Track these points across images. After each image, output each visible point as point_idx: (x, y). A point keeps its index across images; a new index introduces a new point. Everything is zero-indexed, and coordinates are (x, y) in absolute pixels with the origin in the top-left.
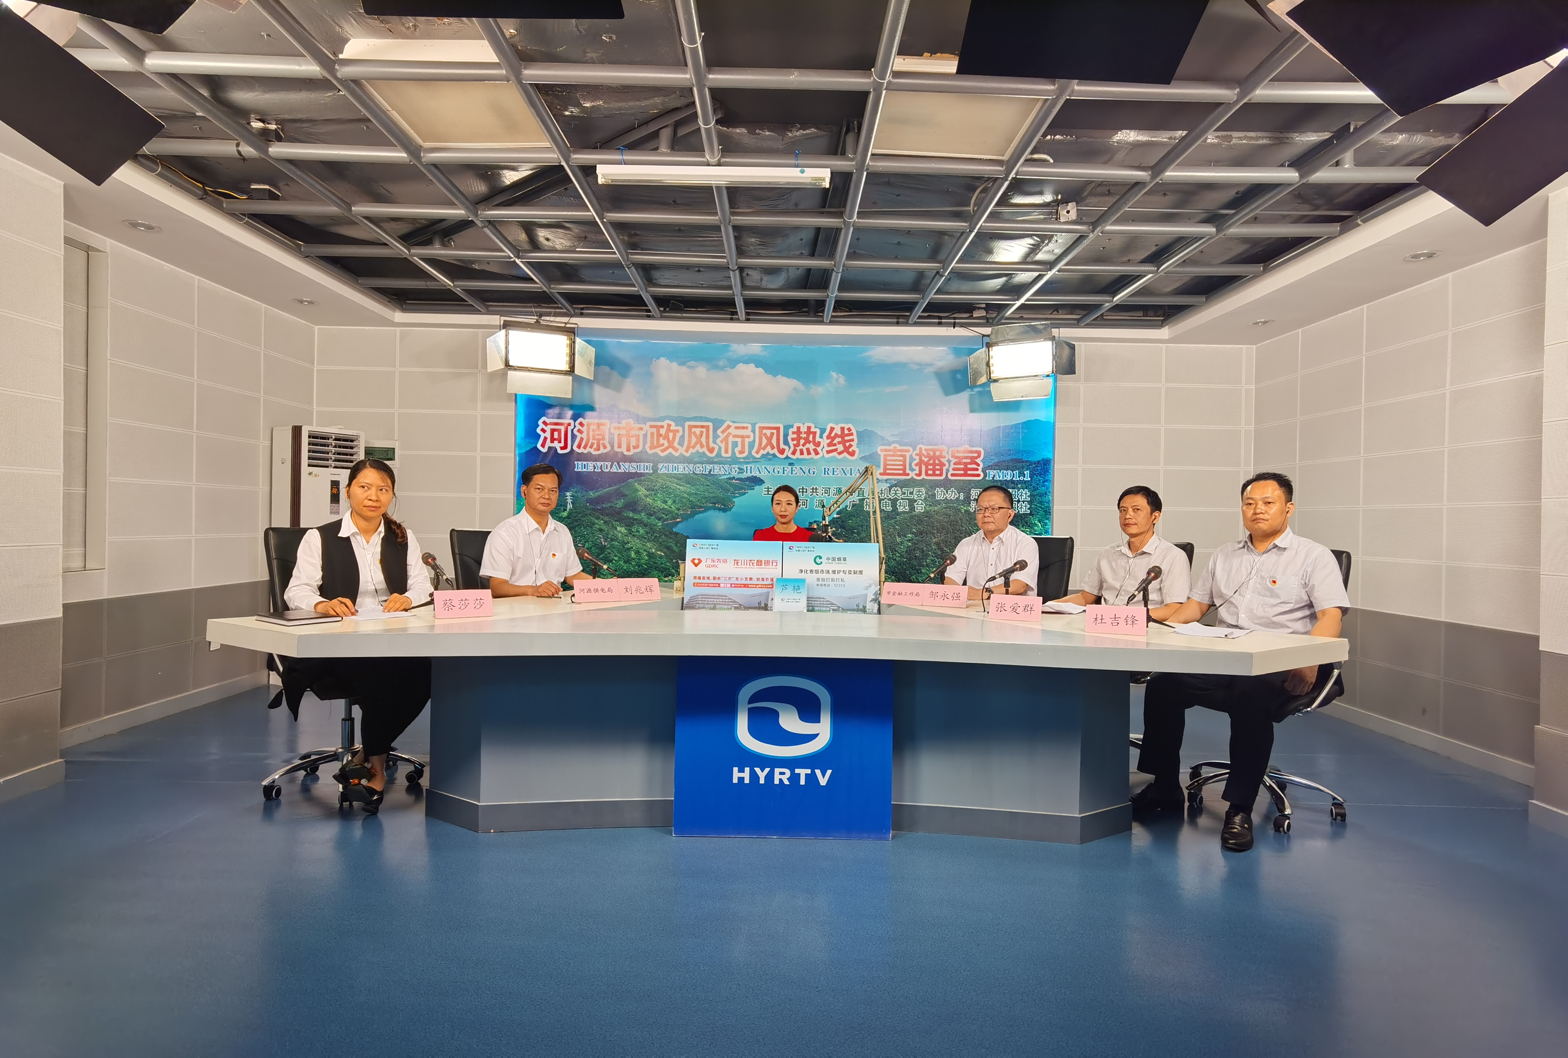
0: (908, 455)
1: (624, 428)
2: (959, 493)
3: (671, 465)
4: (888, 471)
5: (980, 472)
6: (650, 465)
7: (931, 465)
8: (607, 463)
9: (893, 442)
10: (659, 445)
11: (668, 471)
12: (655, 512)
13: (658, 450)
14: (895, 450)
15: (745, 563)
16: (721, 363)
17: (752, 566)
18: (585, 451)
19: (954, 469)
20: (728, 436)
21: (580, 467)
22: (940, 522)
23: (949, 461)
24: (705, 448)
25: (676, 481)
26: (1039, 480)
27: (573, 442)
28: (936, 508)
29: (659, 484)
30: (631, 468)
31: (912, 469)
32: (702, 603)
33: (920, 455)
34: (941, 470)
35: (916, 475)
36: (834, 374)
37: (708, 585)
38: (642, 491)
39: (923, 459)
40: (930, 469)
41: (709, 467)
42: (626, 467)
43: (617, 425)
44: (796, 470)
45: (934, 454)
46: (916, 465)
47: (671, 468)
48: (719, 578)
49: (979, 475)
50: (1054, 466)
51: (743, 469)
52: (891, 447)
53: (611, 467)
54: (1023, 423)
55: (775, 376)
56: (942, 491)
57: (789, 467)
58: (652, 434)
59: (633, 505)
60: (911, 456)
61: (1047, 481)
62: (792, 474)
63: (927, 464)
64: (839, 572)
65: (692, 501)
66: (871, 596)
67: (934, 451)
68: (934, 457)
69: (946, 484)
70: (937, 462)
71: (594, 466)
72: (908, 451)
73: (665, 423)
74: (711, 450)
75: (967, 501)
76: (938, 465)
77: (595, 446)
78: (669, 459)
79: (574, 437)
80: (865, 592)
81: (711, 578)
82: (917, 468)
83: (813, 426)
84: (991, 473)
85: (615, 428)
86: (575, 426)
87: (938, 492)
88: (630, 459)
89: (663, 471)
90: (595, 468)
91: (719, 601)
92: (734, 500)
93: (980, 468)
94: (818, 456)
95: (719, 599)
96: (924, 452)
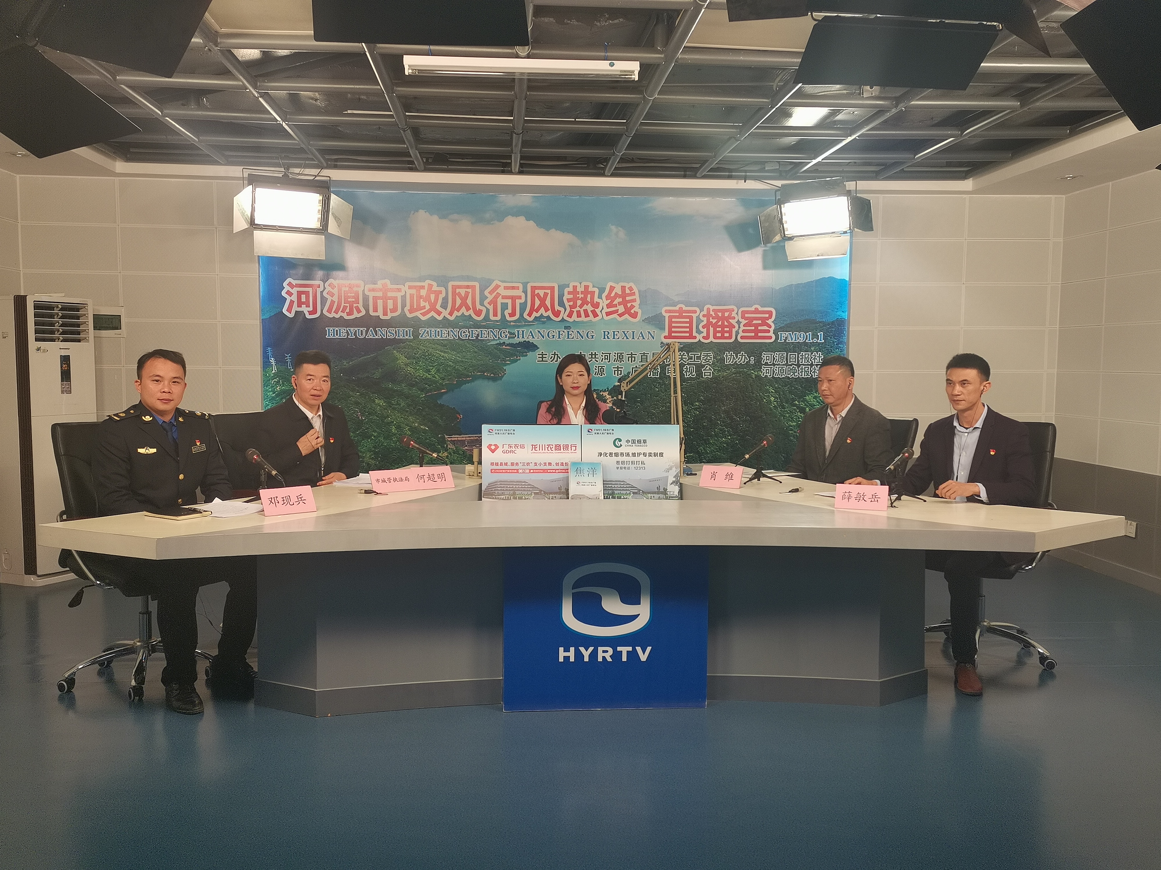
0: (694, 316)
1: (381, 290)
2: (749, 358)
3: (433, 329)
4: (673, 334)
5: (771, 334)
6: (410, 330)
7: (719, 326)
8: (362, 329)
9: (679, 302)
10: (419, 308)
11: (431, 337)
12: (416, 382)
13: (418, 314)
14: (681, 311)
15: (542, 447)
16: (487, 216)
17: (550, 451)
18: (337, 316)
19: (744, 331)
20: (496, 297)
21: (331, 333)
22: (729, 389)
23: (739, 322)
24: (472, 310)
25: (439, 347)
26: (833, 343)
27: (323, 305)
28: (725, 374)
29: (420, 352)
30: (388, 333)
31: (699, 332)
32: (501, 490)
33: (708, 316)
34: (730, 332)
35: (703, 337)
36: (613, 228)
37: (506, 471)
38: (402, 360)
39: (711, 320)
40: (719, 332)
41: (476, 331)
42: (382, 333)
43: (372, 286)
44: (574, 333)
45: (723, 315)
46: (703, 327)
47: (433, 333)
48: (517, 464)
49: (770, 338)
50: (849, 328)
51: (514, 334)
52: (677, 308)
53: (367, 332)
54: (817, 281)
55: (548, 229)
56: (731, 355)
57: (565, 331)
58: (412, 296)
59: (392, 375)
60: (698, 317)
61: (841, 343)
62: (568, 338)
63: (715, 326)
64: (639, 454)
65: (458, 370)
66: (671, 479)
67: (723, 311)
68: (723, 318)
69: (736, 347)
70: (726, 323)
71: (347, 332)
72: (695, 312)
73: (426, 284)
74: (478, 313)
75: (758, 365)
76: (727, 327)
77: (348, 310)
78: (432, 323)
79: (324, 300)
80: (665, 474)
81: (509, 464)
82: (705, 330)
83: (591, 285)
84: (783, 335)
85: (370, 290)
86: (325, 289)
87: (727, 356)
88: (387, 324)
89: (426, 337)
90: (348, 335)
91: (519, 487)
92: (505, 368)
93: (772, 330)
94: (597, 319)
95: (519, 485)
96: (711, 313)
